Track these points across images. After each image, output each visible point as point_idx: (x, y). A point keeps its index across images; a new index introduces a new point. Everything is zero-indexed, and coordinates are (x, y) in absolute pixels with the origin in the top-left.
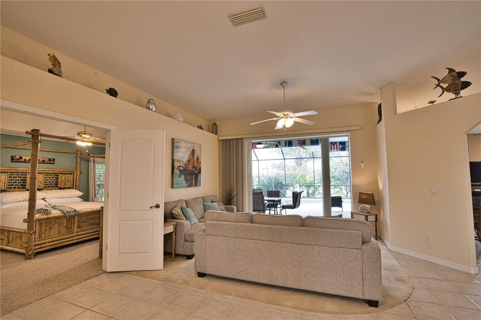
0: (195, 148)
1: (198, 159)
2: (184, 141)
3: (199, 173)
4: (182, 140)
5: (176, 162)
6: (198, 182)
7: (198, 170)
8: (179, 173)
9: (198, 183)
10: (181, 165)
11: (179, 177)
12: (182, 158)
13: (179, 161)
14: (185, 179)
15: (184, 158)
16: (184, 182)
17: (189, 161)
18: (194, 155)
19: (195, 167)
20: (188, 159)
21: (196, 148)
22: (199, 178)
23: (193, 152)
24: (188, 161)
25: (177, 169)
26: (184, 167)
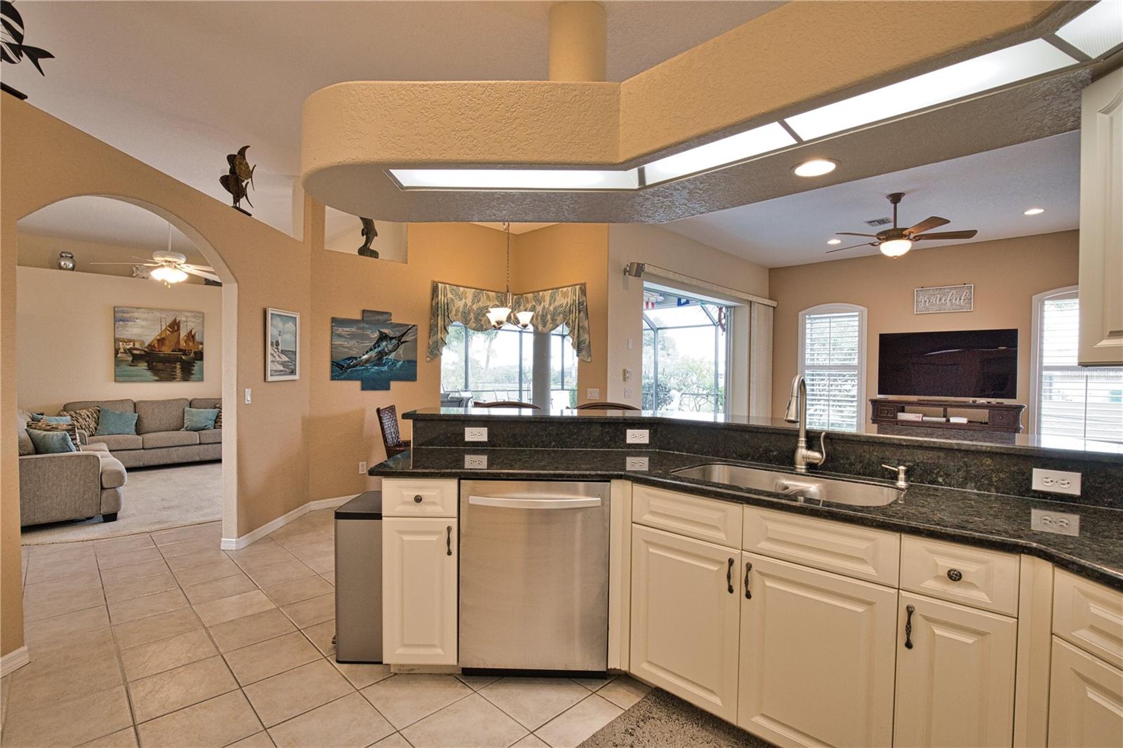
0: (181, 318)
1: (191, 336)
2: (146, 308)
3: (197, 360)
4: (138, 308)
5: (121, 343)
6: (193, 374)
7: (192, 355)
8: (131, 358)
9: (193, 376)
10: (137, 346)
11: (131, 366)
12: (139, 336)
13: (130, 341)
14: (151, 368)
15: (147, 335)
16: (149, 373)
17: (161, 341)
18: (179, 329)
19: (180, 350)
20: (158, 338)
21: (184, 319)
22: (196, 368)
23: (175, 326)
24: (158, 340)
25: (125, 352)
26: (146, 350)
